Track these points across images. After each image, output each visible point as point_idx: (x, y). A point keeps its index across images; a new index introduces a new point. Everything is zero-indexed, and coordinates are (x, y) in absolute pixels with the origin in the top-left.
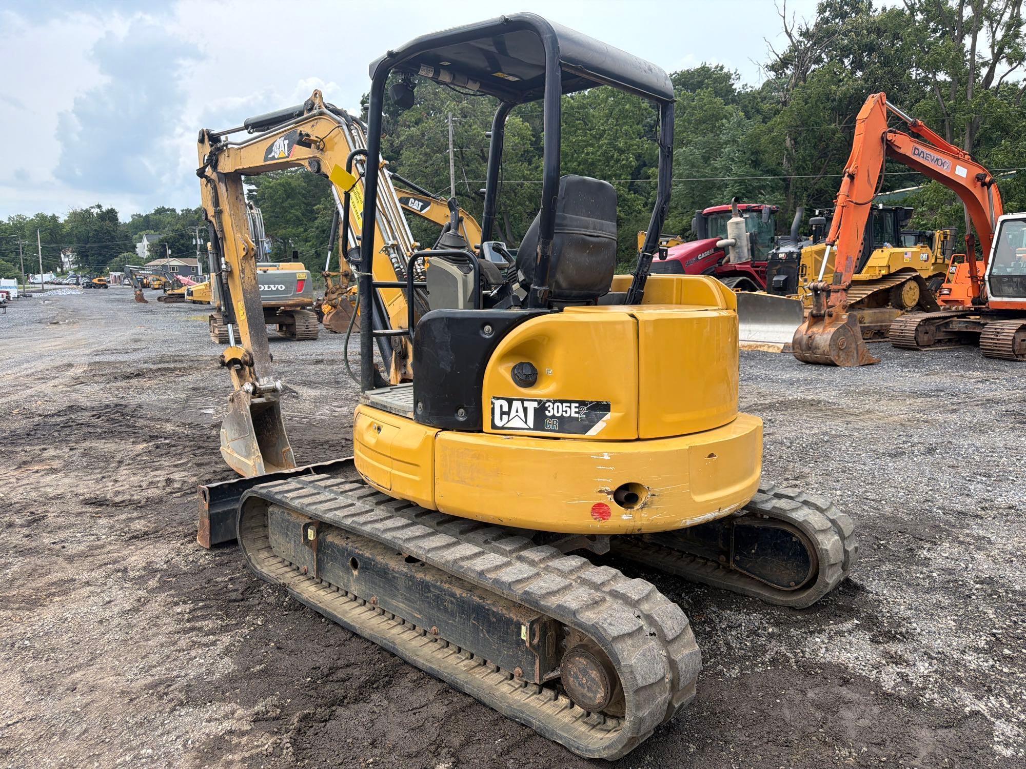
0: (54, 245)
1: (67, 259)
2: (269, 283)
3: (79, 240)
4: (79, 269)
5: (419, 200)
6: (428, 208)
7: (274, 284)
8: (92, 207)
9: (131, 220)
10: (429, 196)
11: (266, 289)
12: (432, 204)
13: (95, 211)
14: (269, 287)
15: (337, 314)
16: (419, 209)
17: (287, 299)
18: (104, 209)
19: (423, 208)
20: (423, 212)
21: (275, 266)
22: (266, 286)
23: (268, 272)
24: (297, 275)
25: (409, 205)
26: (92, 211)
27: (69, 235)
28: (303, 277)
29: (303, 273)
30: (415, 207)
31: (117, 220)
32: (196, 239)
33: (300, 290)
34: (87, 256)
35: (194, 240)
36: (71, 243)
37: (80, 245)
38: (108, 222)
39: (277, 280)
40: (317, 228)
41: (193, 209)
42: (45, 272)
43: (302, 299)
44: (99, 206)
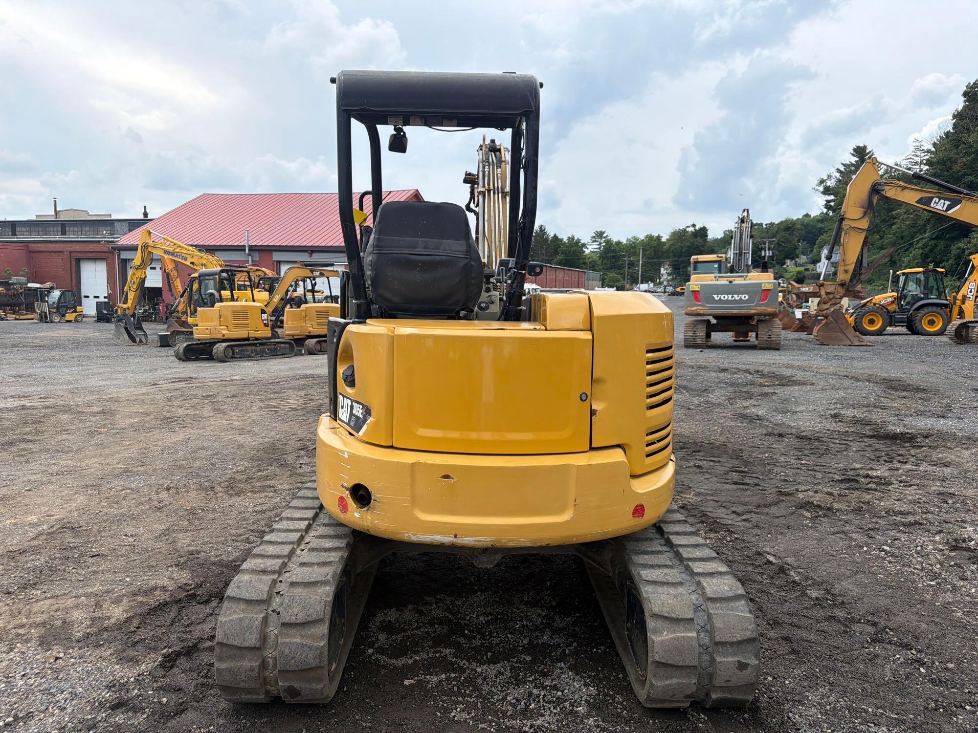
0: (656, 260)
1: (664, 271)
2: (733, 293)
3: (674, 256)
4: (673, 279)
5: (945, 199)
6: (958, 207)
7: (738, 293)
8: (688, 227)
9: (723, 235)
10: (961, 193)
11: (730, 298)
12: (963, 201)
13: (691, 229)
14: (732, 297)
15: (826, 324)
16: (944, 209)
17: (749, 308)
18: (697, 228)
19: (949, 208)
20: (950, 212)
21: (742, 276)
22: (730, 296)
23: (734, 282)
24: (763, 285)
25: (932, 205)
26: (688, 229)
27: (668, 250)
28: (769, 287)
29: (769, 283)
30: (939, 207)
31: (707, 236)
32: (765, 251)
33: (763, 300)
34: (679, 269)
35: (763, 252)
36: (669, 258)
37: (675, 259)
38: (699, 238)
39: (741, 290)
40: (894, 234)
41: (776, 223)
42: (642, 283)
43: (765, 308)
44: (694, 226)
